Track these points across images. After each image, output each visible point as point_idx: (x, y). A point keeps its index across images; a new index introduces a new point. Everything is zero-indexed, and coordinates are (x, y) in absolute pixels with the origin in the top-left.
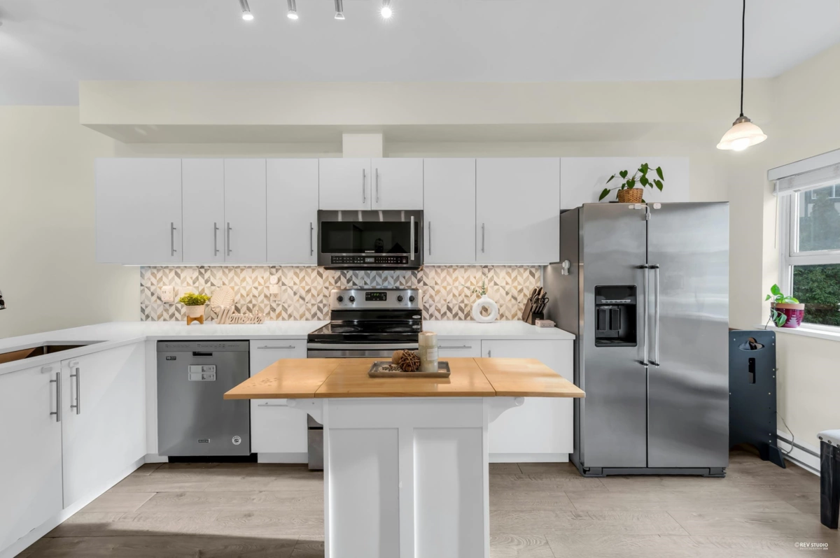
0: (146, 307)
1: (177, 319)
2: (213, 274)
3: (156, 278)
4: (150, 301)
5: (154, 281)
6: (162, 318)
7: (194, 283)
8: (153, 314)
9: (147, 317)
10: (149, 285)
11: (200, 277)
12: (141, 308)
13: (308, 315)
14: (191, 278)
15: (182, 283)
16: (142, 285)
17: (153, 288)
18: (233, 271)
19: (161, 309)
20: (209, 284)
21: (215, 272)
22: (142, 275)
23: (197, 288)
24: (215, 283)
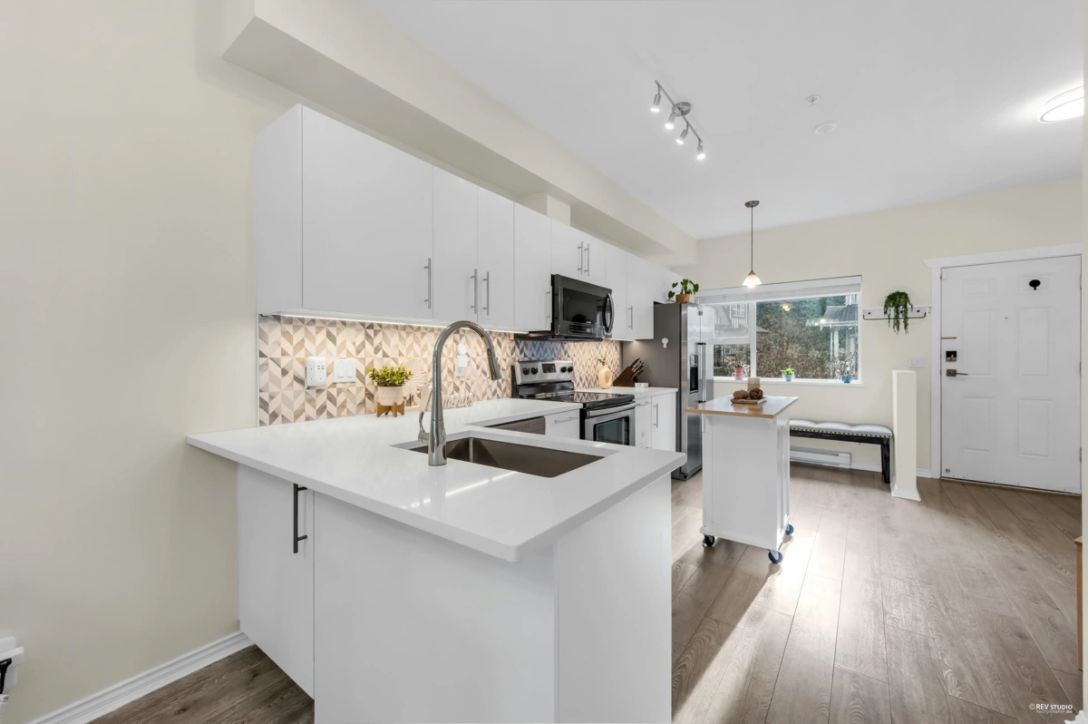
0: (272, 397)
1: (330, 415)
2: (385, 337)
3: (291, 342)
4: (278, 384)
5: (289, 348)
6: (303, 416)
7: (358, 352)
8: (285, 411)
9: (274, 416)
10: (277, 354)
11: (367, 343)
12: (261, 399)
13: (489, 394)
14: (354, 344)
15: (339, 352)
16: (262, 355)
17: (284, 362)
18: (412, 335)
19: (302, 398)
20: (380, 354)
21: (389, 335)
22: (262, 336)
23: (363, 360)
24: (388, 352)
